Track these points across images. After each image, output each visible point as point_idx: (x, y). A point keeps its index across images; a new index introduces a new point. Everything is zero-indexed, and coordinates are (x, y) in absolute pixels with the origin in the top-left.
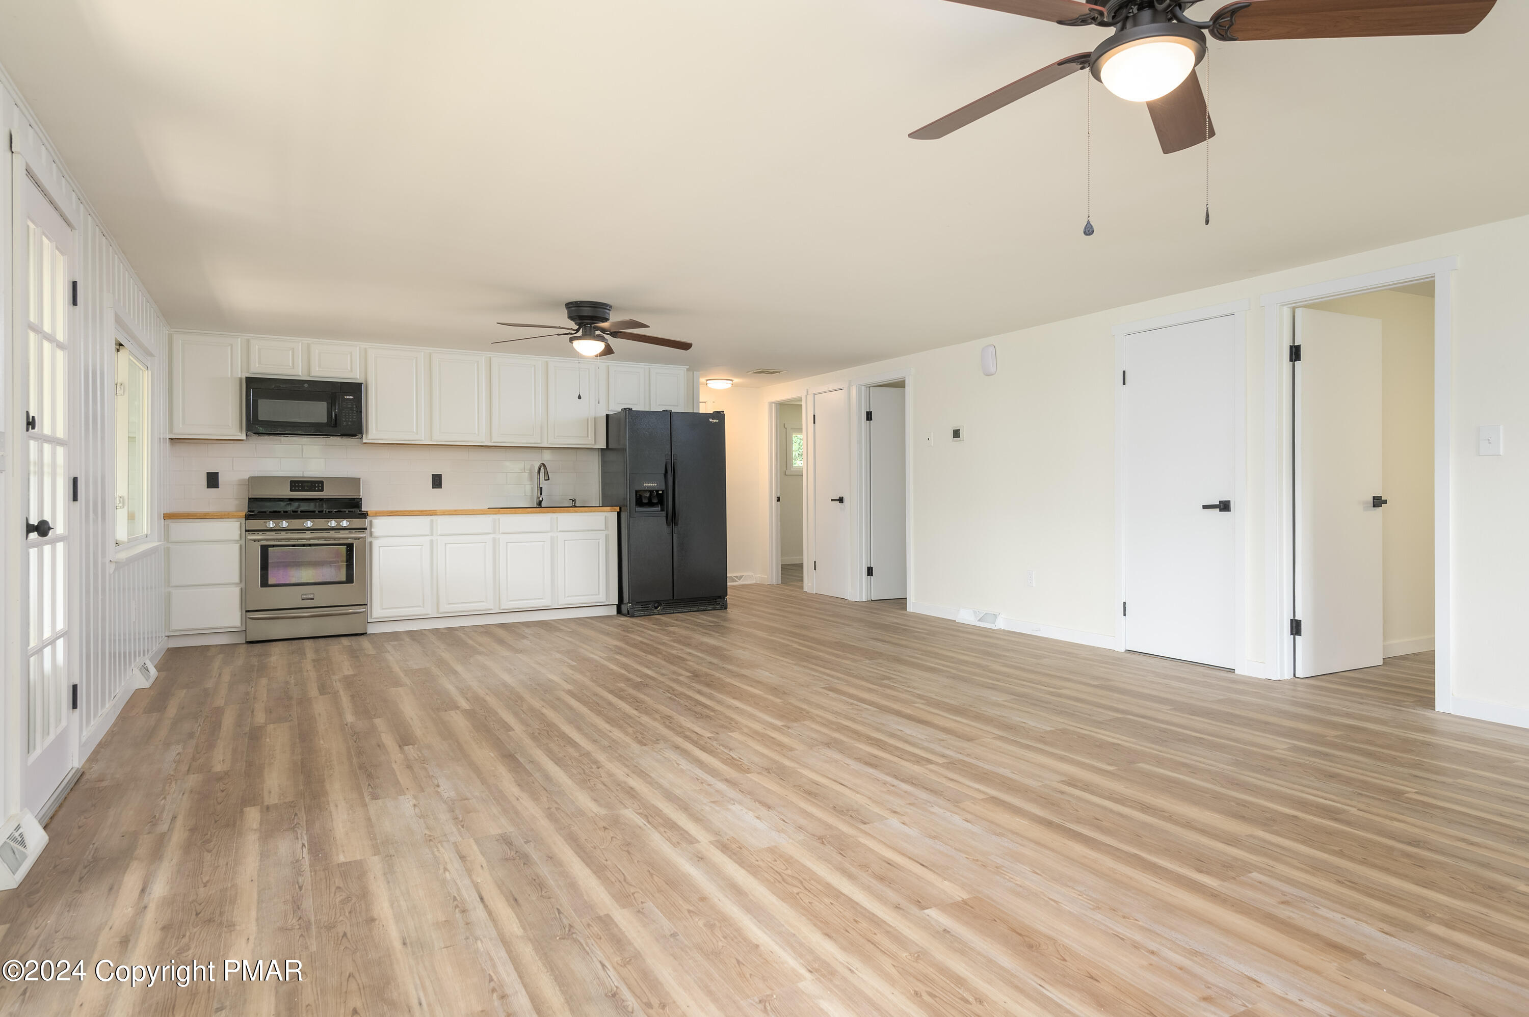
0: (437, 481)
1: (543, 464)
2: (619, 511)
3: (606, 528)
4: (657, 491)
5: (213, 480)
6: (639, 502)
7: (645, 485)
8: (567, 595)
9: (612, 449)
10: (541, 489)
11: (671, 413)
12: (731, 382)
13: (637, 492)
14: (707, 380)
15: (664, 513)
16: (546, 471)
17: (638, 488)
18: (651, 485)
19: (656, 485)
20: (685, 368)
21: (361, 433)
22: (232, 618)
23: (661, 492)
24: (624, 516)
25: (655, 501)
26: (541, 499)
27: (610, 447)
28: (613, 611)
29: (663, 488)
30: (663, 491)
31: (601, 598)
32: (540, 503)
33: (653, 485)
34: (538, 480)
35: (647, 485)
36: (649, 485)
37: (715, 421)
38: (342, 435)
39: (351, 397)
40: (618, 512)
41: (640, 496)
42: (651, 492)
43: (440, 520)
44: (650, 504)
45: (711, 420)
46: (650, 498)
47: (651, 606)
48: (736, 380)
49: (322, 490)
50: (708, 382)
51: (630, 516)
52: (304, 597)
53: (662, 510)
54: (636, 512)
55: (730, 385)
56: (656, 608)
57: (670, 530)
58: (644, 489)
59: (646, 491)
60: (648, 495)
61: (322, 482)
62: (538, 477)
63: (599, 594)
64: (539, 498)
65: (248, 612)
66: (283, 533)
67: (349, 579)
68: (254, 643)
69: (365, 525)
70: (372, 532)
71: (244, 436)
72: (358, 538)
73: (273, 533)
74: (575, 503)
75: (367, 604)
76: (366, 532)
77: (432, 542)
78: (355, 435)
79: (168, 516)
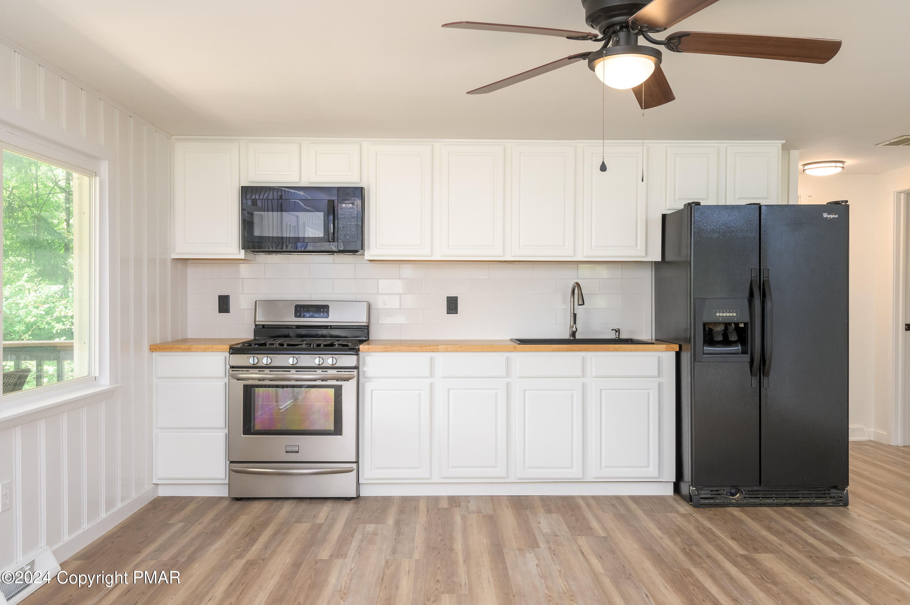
0: (452, 305)
1: (578, 284)
2: (678, 350)
3: (660, 374)
4: (737, 324)
5: (224, 304)
6: (709, 339)
7: (717, 315)
8: (603, 465)
9: (669, 263)
10: (575, 315)
11: (760, 207)
12: (841, 165)
13: (705, 325)
14: (805, 165)
15: (746, 358)
16: (580, 292)
17: (706, 319)
18: (728, 314)
19: (735, 314)
20: (779, 143)
21: (363, 250)
22: (217, 469)
23: (742, 325)
24: (686, 357)
25: (733, 337)
26: (574, 329)
27: (667, 259)
28: (669, 491)
29: (747, 319)
30: (746, 324)
31: (652, 471)
32: (573, 335)
33: (731, 315)
34: (572, 303)
35: (721, 315)
36: (725, 314)
38: (341, 252)
39: (349, 206)
40: (676, 352)
41: (711, 330)
42: (727, 325)
44: (726, 342)
46: (725, 334)
47: (725, 493)
48: (850, 162)
49: (329, 316)
50: (806, 167)
51: (694, 359)
53: (744, 352)
54: (704, 354)
55: (839, 170)
56: (733, 495)
57: (755, 382)
58: (716, 321)
59: (717, 324)
60: (721, 328)
61: (327, 306)
62: (572, 300)
63: (648, 466)
64: (573, 327)
65: (231, 462)
66: (267, 371)
67: (338, 430)
68: (238, 499)
69: (354, 364)
70: (364, 372)
71: (242, 254)
72: (347, 379)
73: (257, 370)
74: (619, 334)
75: (357, 462)
76: (355, 372)
77: (432, 385)
78: (354, 252)
79: (154, 348)
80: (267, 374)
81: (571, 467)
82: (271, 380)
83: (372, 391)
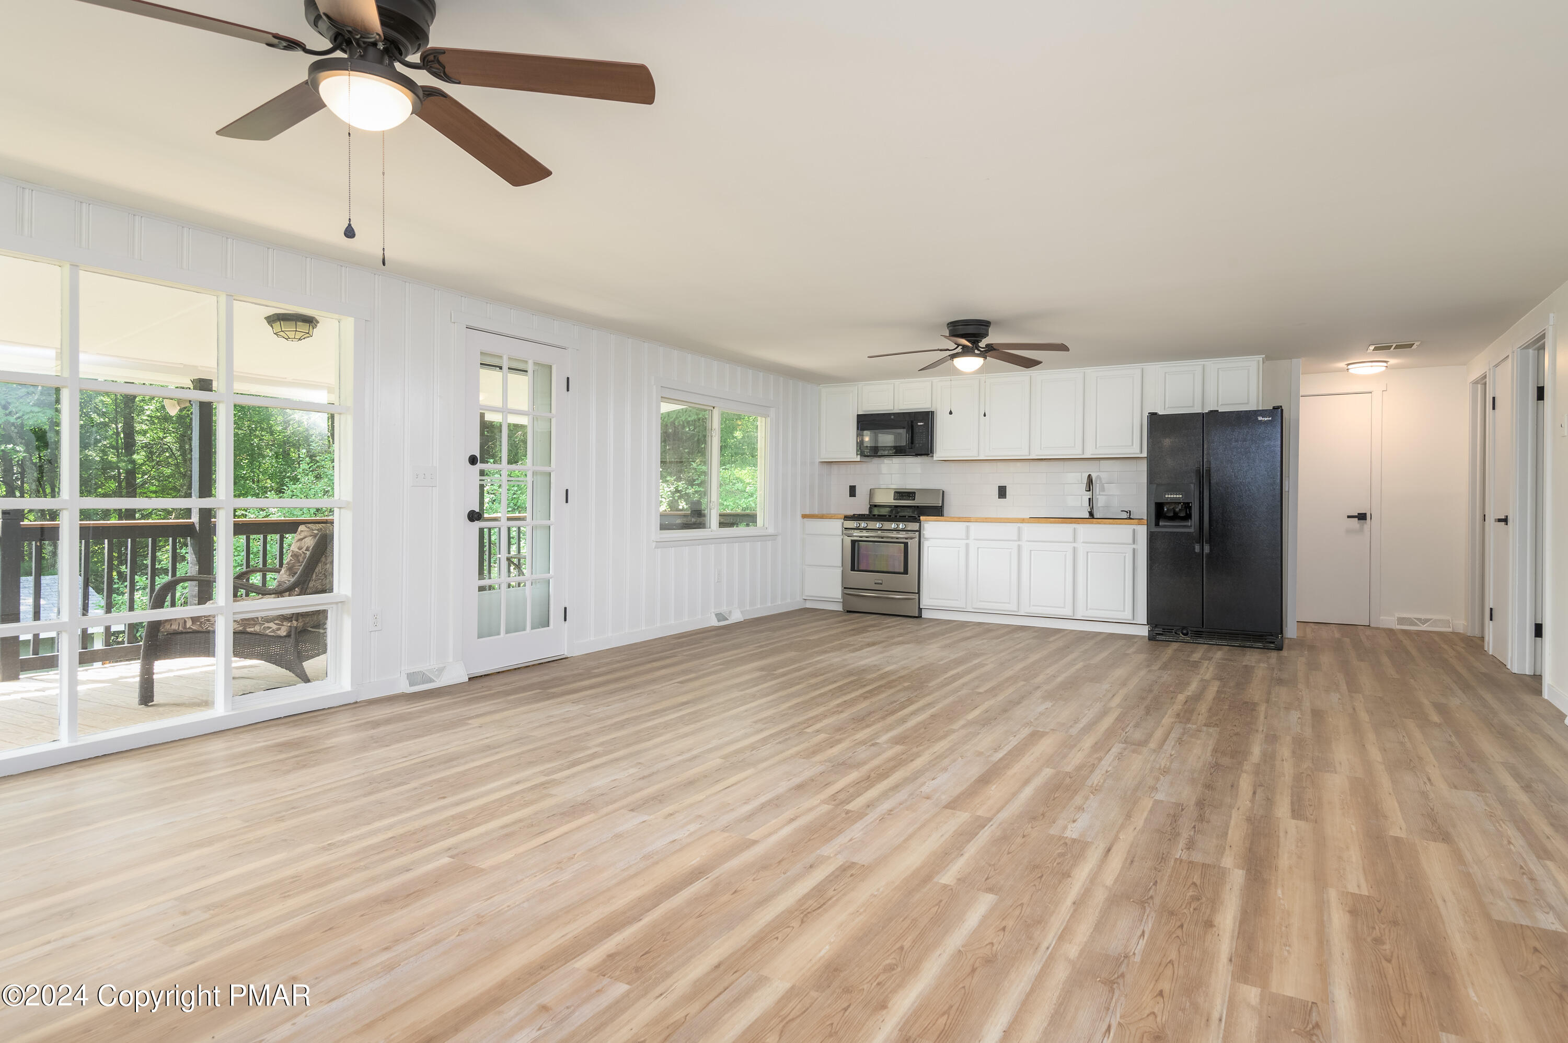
0: (1002, 492)
1: (1090, 475)
3: (1134, 542)
5: (853, 491)
7: (1167, 496)
8: (1089, 607)
10: (1091, 501)
12: (1385, 364)
13: (1157, 504)
14: (1348, 365)
15: (1192, 530)
17: (1159, 500)
18: (1175, 496)
19: (1181, 496)
20: (1260, 358)
21: (932, 452)
22: (836, 592)
25: (1182, 514)
26: (1092, 511)
28: (1143, 632)
31: (1127, 615)
32: (1091, 514)
33: (1178, 496)
35: (1169, 496)
36: (1172, 496)
37: (1266, 419)
38: (917, 455)
39: (922, 424)
43: (973, 526)
45: (1260, 418)
47: (1176, 631)
48: (1392, 361)
49: (914, 499)
50: (1350, 367)
51: (1149, 530)
52: (876, 581)
54: (1157, 526)
55: (1384, 369)
56: (1184, 634)
57: (1198, 548)
58: (1166, 501)
59: (1169, 503)
61: (914, 493)
63: (1124, 611)
64: (1090, 508)
65: (845, 588)
66: (864, 531)
67: (906, 572)
68: (848, 612)
69: (917, 528)
70: (924, 534)
71: (858, 459)
72: (911, 538)
73: (858, 531)
74: (1130, 515)
75: (919, 593)
76: (917, 533)
77: (967, 545)
78: (927, 455)
79: (804, 516)
80: (865, 534)
81: (1064, 607)
82: (867, 537)
83: (928, 547)
